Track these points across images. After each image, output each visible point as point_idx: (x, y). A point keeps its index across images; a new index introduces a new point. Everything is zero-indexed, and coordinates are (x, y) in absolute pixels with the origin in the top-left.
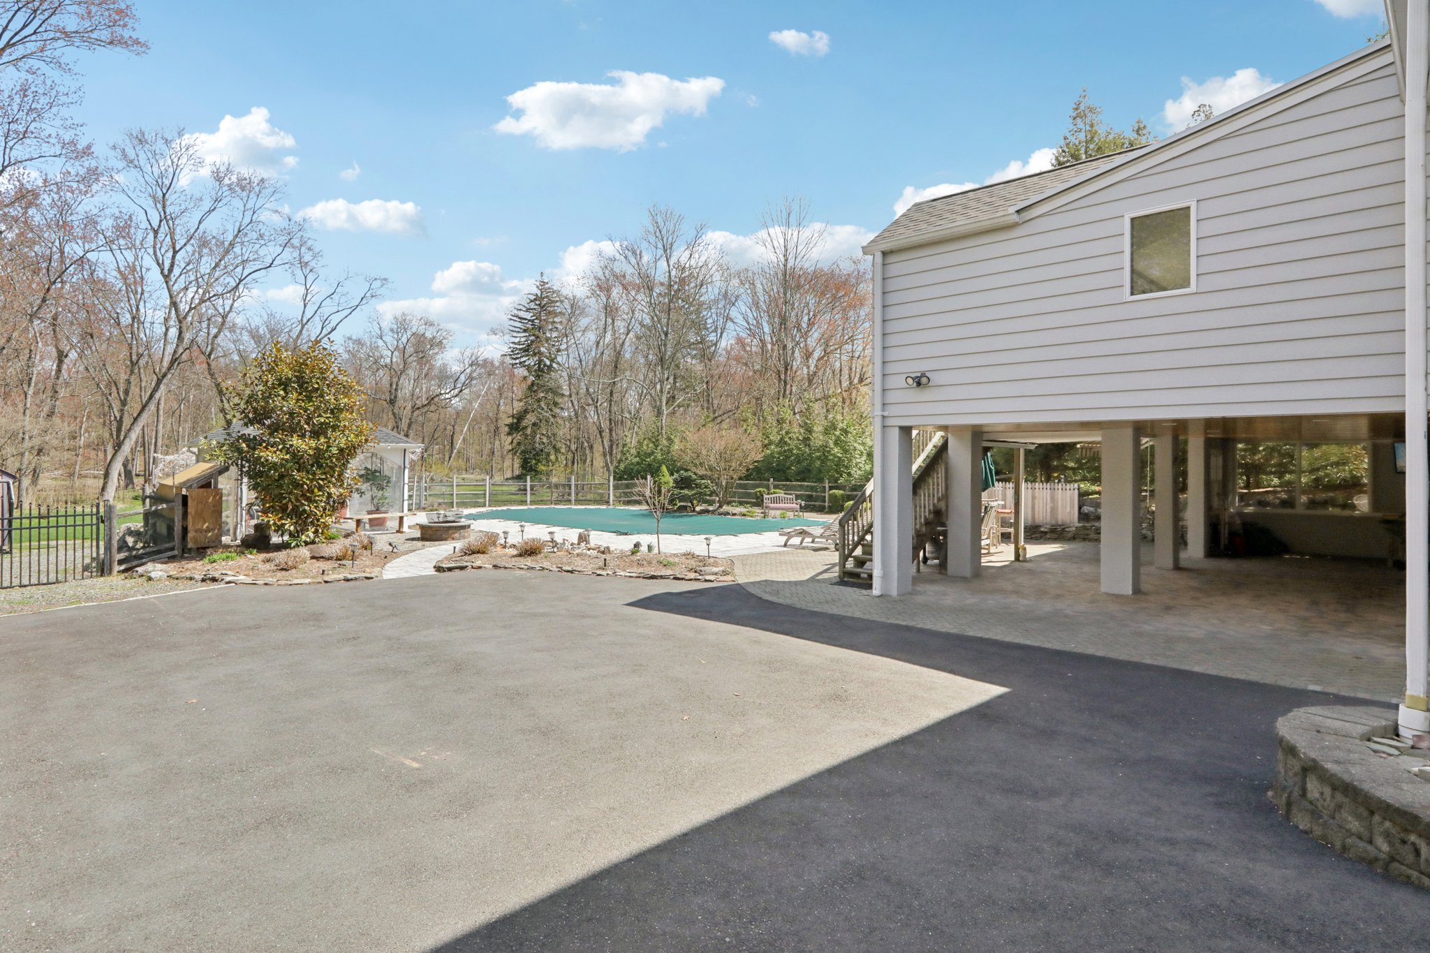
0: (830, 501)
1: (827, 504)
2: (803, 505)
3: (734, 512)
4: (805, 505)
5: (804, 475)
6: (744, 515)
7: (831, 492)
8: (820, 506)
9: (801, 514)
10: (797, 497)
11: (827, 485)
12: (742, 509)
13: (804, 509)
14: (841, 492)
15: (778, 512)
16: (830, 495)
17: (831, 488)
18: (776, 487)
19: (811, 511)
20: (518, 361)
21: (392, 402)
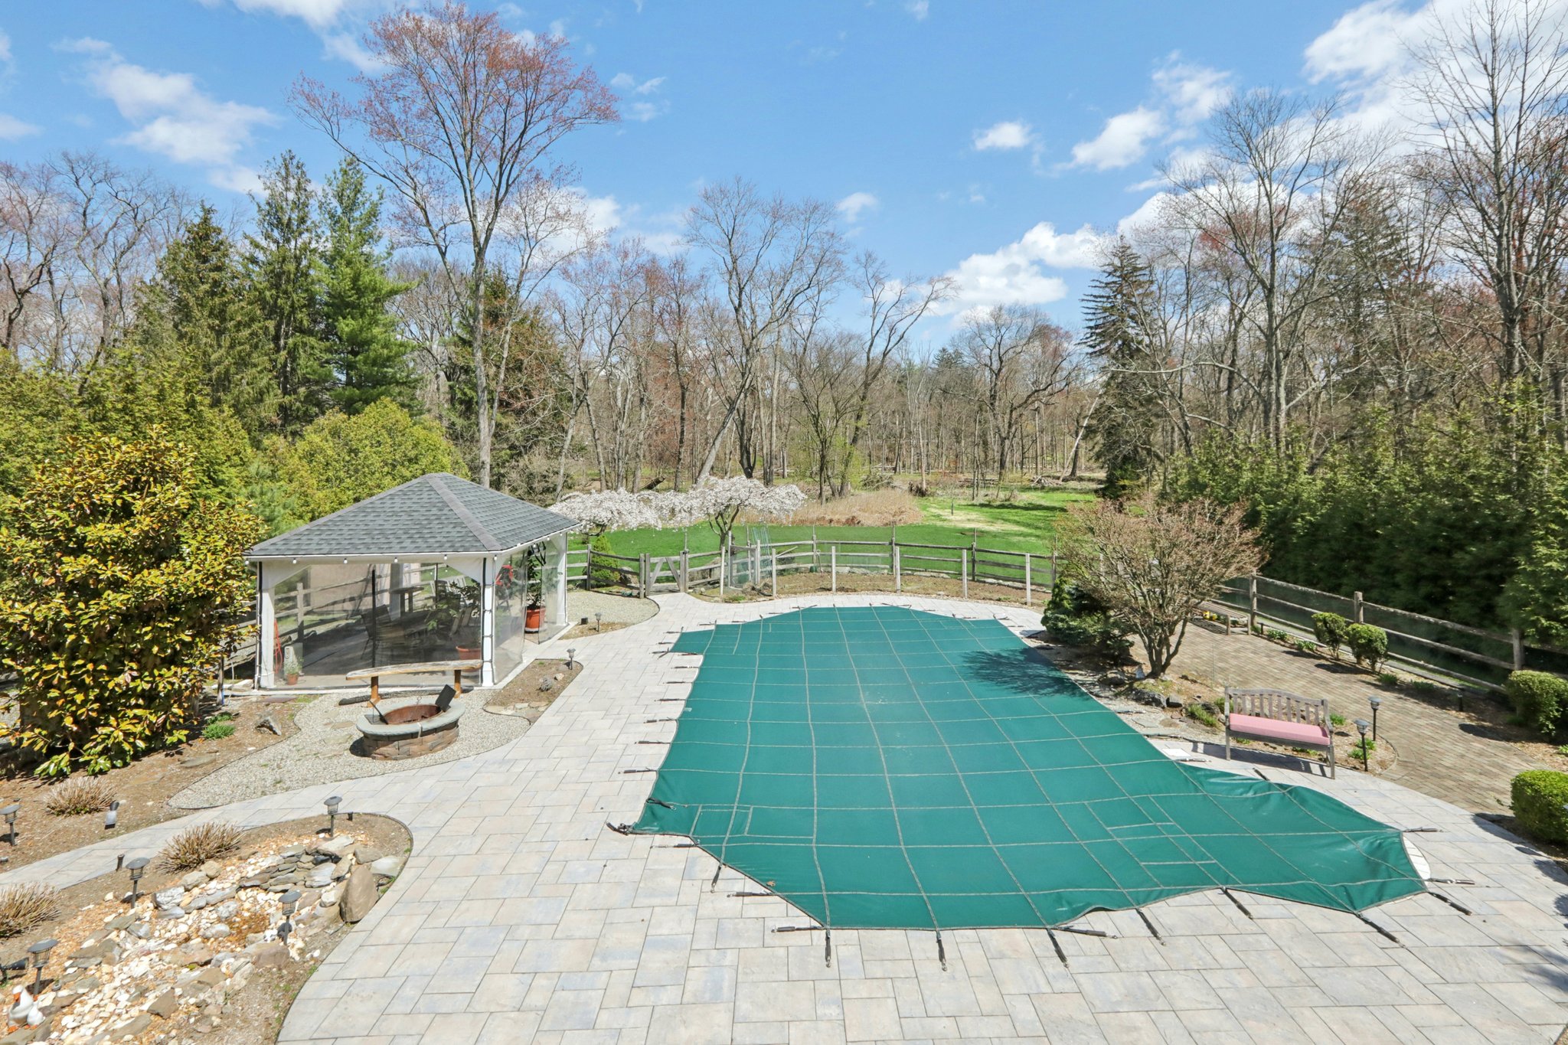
20: (1098, 348)
21: (992, 402)
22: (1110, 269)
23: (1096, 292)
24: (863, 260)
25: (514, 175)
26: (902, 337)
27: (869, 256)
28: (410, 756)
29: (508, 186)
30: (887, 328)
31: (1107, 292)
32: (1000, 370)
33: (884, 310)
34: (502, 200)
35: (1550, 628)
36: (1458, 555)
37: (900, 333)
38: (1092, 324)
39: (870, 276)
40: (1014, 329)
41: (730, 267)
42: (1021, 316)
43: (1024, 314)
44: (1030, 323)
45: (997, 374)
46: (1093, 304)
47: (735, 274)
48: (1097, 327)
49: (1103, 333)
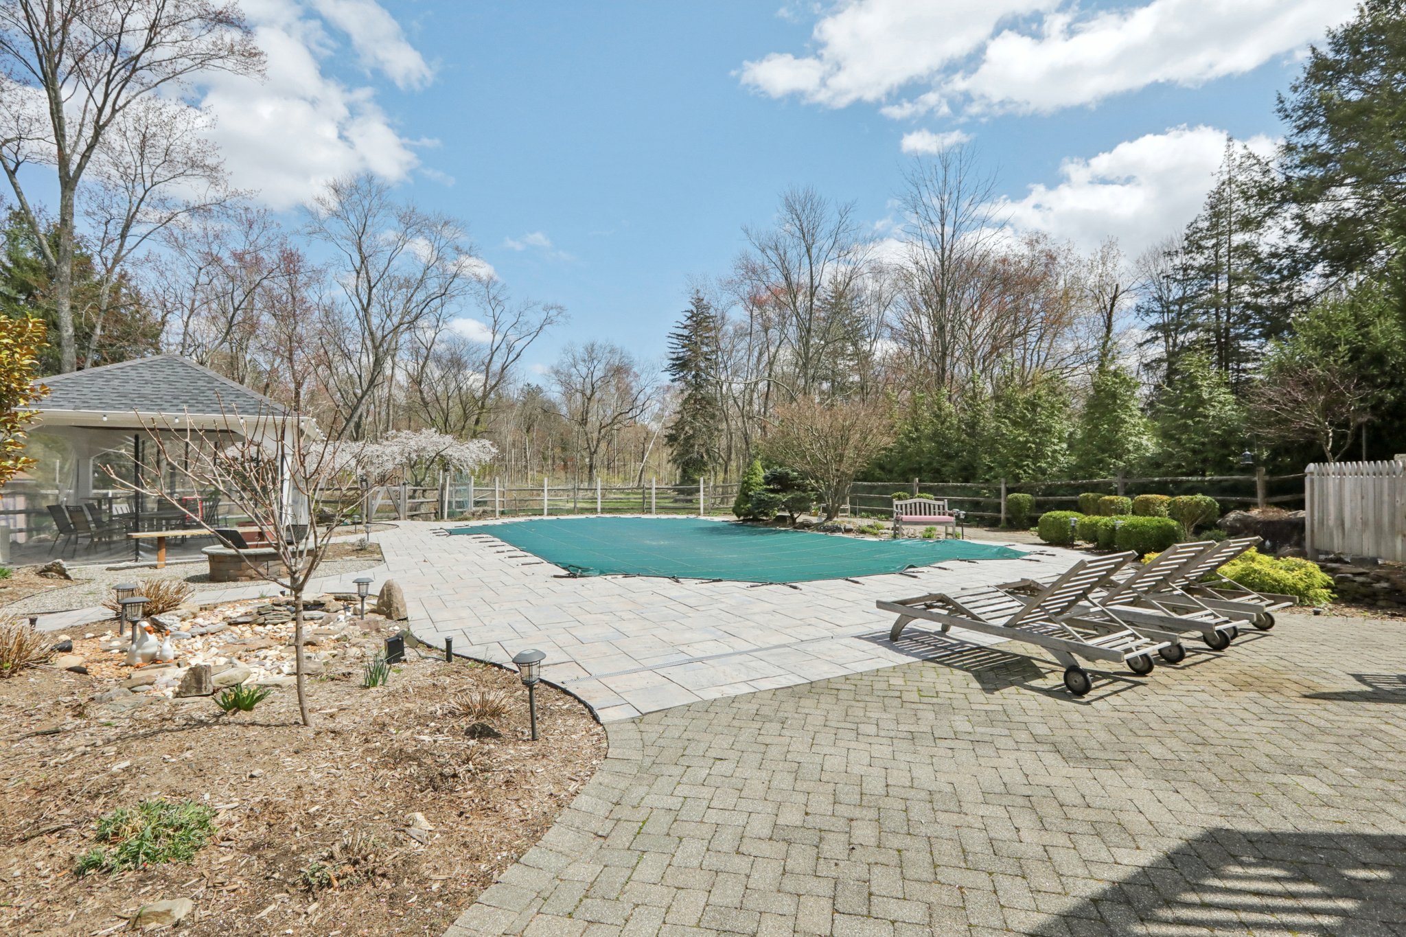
0: (1008, 510)
1: (1003, 515)
2: (962, 517)
3: (849, 526)
4: (966, 516)
5: (968, 473)
6: (863, 532)
7: (1010, 496)
8: (992, 517)
9: (959, 530)
10: (952, 505)
11: (1003, 487)
12: (864, 522)
13: (960, 522)
14: (1028, 496)
15: (921, 529)
16: (1008, 501)
17: (1009, 491)
18: (922, 490)
19: (978, 526)
20: (676, 376)
21: (584, 422)
22: (689, 314)
23: (680, 332)
25: (120, 102)
26: (518, 356)
27: (490, 277)
29: (114, 111)
30: (503, 346)
31: (686, 333)
32: (592, 395)
33: (504, 328)
34: (105, 125)
35: (1019, 473)
37: (516, 352)
38: (674, 356)
39: (491, 296)
40: (604, 362)
41: (358, 264)
42: (610, 352)
43: (612, 351)
44: (616, 361)
45: (589, 399)
46: (675, 341)
47: (363, 272)
48: (677, 359)
49: (681, 365)
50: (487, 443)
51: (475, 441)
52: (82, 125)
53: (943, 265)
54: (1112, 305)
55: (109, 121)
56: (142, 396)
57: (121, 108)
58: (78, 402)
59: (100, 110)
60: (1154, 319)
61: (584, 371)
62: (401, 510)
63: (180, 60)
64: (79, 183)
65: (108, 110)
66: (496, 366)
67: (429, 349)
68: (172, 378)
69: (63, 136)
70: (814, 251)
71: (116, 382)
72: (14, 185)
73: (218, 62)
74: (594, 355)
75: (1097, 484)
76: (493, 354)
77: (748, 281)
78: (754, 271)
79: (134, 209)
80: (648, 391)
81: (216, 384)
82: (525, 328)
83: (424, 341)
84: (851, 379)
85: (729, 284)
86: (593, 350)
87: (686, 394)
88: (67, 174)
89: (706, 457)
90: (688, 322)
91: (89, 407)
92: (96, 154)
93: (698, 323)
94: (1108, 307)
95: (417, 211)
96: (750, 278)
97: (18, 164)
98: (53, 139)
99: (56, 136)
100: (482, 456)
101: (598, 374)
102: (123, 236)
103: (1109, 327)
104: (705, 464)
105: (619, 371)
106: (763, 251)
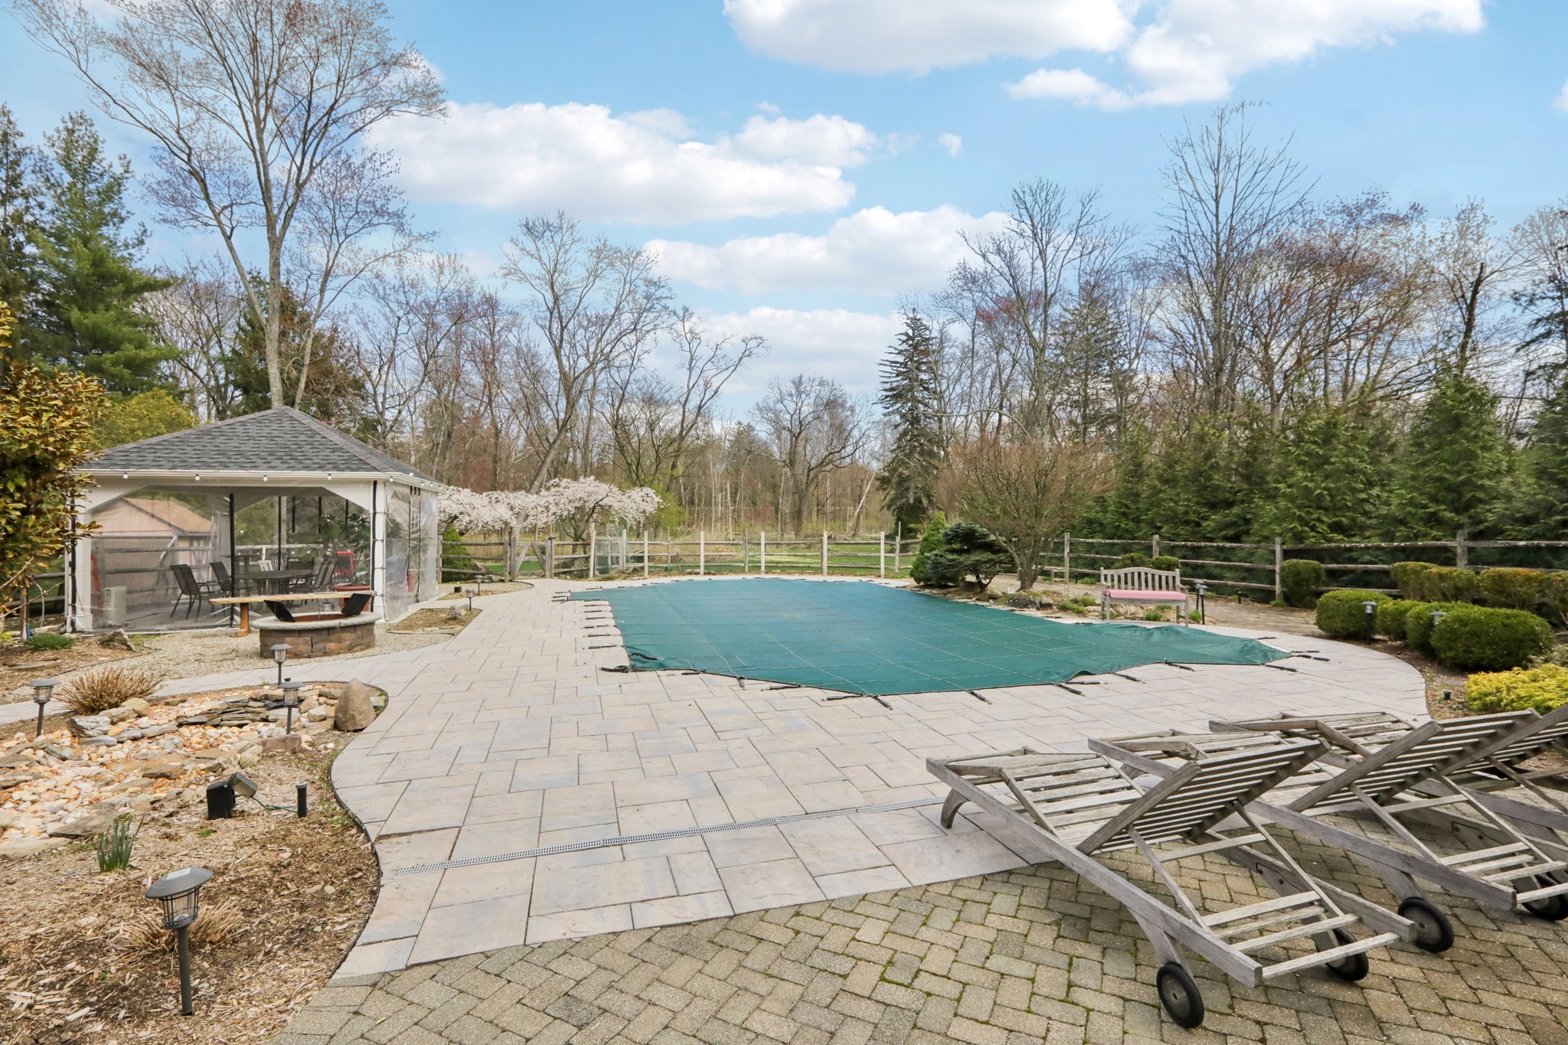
0: (1284, 581)
1: (1277, 588)
3: (1047, 600)
6: (1065, 609)
7: (1288, 562)
8: (1262, 590)
11: (1278, 549)
14: (1313, 564)
16: (1285, 569)
17: (1287, 555)
18: (1166, 550)
19: (1240, 602)
20: (891, 409)
21: (792, 463)
22: (904, 338)
23: (892, 358)
24: (681, 314)
25: (317, 159)
26: (716, 392)
27: (686, 310)
28: (326, 653)
29: (312, 168)
30: (701, 382)
31: (901, 359)
32: (800, 433)
33: (700, 364)
34: (305, 182)
35: (1302, 531)
36: (1205, 524)
37: (714, 388)
38: (888, 386)
39: (687, 330)
40: (813, 395)
41: (551, 305)
42: (820, 385)
43: (822, 383)
44: (825, 393)
45: (797, 438)
46: (888, 369)
47: (556, 311)
48: (891, 389)
49: (896, 395)
50: (651, 492)
51: (637, 489)
52: (287, 187)
53: (1218, 255)
54: (1475, 292)
55: (308, 178)
56: (240, 453)
57: (317, 165)
58: (177, 462)
59: (300, 169)
60: (1546, 307)
61: (791, 407)
62: (547, 567)
63: (368, 110)
64: (284, 243)
65: (306, 169)
66: (693, 404)
67: (624, 389)
68: (276, 433)
69: (270, 199)
70: (1050, 251)
71: (221, 439)
72: (231, 248)
73: (404, 107)
74: (802, 388)
75: (1423, 549)
76: (689, 391)
77: (966, 294)
78: (974, 281)
79: (330, 263)
80: (864, 426)
81: (318, 438)
82: (722, 363)
83: (619, 381)
84: (1108, 406)
85: (945, 300)
86: (800, 383)
87: (901, 428)
88: (274, 234)
89: (925, 502)
90: (905, 347)
91: (185, 467)
92: (299, 212)
93: (915, 347)
94: (1469, 295)
95: (608, 243)
96: (970, 290)
97: (232, 229)
98: (262, 203)
99: (264, 199)
100: (643, 506)
101: (805, 410)
102: (322, 291)
103: (1469, 324)
104: (924, 510)
105: (832, 404)
106: (984, 256)
